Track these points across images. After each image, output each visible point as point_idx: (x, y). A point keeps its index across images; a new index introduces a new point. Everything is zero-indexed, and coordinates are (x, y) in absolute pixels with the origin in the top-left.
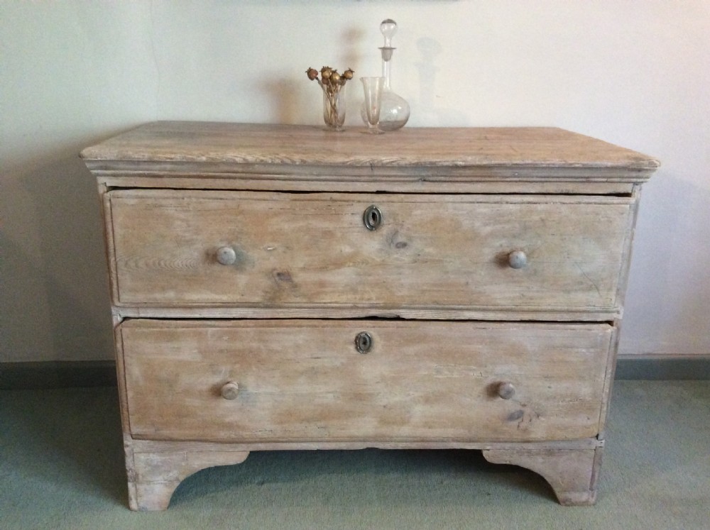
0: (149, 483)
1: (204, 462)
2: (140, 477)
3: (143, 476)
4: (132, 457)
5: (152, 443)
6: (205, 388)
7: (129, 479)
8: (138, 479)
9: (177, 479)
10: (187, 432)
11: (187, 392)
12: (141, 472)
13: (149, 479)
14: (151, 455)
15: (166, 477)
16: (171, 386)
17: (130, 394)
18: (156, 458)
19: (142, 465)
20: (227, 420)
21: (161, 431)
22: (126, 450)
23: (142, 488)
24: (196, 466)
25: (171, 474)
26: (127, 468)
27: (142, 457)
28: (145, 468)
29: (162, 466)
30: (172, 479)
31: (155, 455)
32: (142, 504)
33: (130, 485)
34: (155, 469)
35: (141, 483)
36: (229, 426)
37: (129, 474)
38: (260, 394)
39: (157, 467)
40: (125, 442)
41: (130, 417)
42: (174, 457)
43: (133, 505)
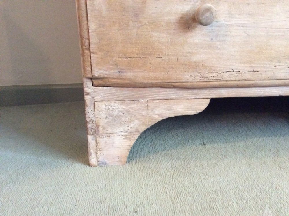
0: (109, 135)
1: (164, 111)
2: (101, 129)
3: (104, 129)
4: (92, 107)
5: (113, 90)
6: (173, 18)
7: (89, 131)
8: (98, 131)
9: (137, 131)
10: (151, 74)
11: (154, 24)
12: (102, 123)
13: (110, 131)
14: (112, 104)
15: (126, 129)
16: (136, 16)
17: (92, 26)
18: (117, 107)
19: (104, 115)
20: (195, 59)
21: (125, 74)
22: (87, 98)
23: (101, 140)
24: (156, 116)
25: (132, 125)
26: (88, 120)
27: (103, 106)
28: (106, 118)
29: (122, 116)
30: (132, 130)
31: (116, 105)
32: (101, 159)
33: (90, 138)
34: (115, 119)
35: (102, 136)
36: (195, 66)
37: (90, 126)
38: (231, 25)
39: (117, 117)
40: (86, 89)
41: (92, 55)
42: (135, 106)
43: (93, 160)
